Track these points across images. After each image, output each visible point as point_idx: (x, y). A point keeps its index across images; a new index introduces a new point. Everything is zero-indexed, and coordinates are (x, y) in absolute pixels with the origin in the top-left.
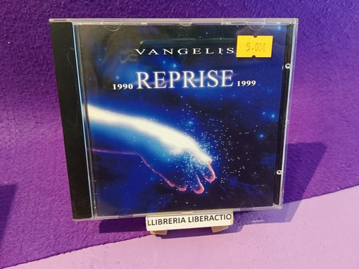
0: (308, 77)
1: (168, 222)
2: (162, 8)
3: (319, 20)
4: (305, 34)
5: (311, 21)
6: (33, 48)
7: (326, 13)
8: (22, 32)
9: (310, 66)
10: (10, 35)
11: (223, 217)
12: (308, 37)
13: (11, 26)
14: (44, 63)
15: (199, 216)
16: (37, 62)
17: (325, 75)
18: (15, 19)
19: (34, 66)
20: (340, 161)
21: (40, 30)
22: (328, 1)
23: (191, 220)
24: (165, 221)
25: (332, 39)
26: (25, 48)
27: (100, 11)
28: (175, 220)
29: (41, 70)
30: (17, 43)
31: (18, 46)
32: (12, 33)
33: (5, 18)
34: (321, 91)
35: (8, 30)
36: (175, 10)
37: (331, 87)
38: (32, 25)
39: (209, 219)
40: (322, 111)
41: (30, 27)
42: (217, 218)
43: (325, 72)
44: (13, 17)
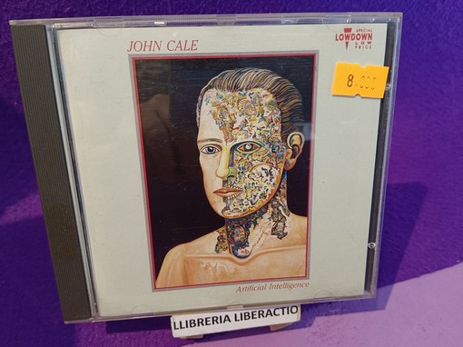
1: (204, 322)
11: (286, 310)
15: (250, 312)
23: (239, 318)
24: (200, 322)
28: (215, 320)
39: (265, 314)
42: (277, 312)
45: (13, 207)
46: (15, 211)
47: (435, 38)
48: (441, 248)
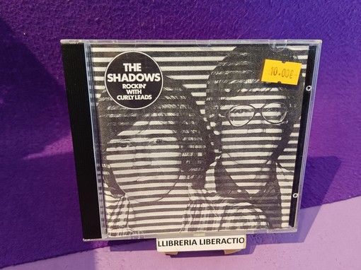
0: (327, 78)
1: (178, 244)
2: (186, 3)
3: (343, 21)
4: (328, 35)
5: (335, 22)
6: (49, 40)
7: (351, 15)
8: (38, 23)
9: (330, 68)
10: (26, 26)
12: (330, 38)
13: (28, 16)
14: (59, 57)
15: (211, 239)
16: (52, 54)
17: (344, 77)
18: (32, 10)
19: (49, 59)
20: (353, 168)
21: (58, 21)
22: (355, 2)
24: (176, 243)
25: (355, 41)
26: (41, 40)
27: (122, 4)
28: (186, 242)
29: (57, 63)
30: (32, 34)
31: (34, 37)
32: (29, 24)
33: (22, 8)
34: (339, 94)
35: (24, 20)
36: (199, 5)
37: (348, 90)
38: (49, 16)
39: (221, 242)
40: (337, 115)
41: (48, 18)
42: (230, 241)
43: (343, 74)
44: (30, 6)
45: (50, 146)
46: (52, 148)
47: (343, 44)
48: (339, 187)
